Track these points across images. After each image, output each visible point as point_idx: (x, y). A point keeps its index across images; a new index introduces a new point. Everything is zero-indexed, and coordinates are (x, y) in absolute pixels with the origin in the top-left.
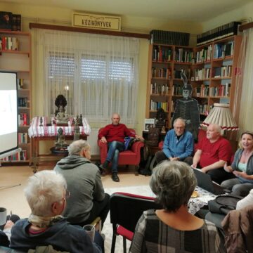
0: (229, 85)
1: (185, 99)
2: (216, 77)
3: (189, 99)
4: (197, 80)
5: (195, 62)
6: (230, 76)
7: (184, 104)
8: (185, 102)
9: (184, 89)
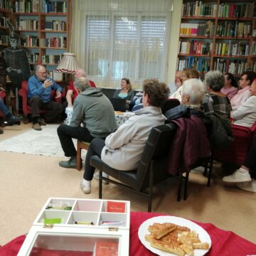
0: (65, 39)
1: (13, 48)
2: (46, 30)
3: (17, 48)
4: (20, 29)
5: (14, 11)
6: (65, 30)
7: (12, 54)
8: (13, 51)
9: (11, 38)
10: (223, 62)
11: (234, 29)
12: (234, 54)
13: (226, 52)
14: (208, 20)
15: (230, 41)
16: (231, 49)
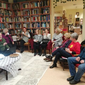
10: (8, 25)
11: (8, 13)
12: (10, 21)
13: (8, 21)
14: (2, 9)
15: (8, 17)
16: (9, 20)
